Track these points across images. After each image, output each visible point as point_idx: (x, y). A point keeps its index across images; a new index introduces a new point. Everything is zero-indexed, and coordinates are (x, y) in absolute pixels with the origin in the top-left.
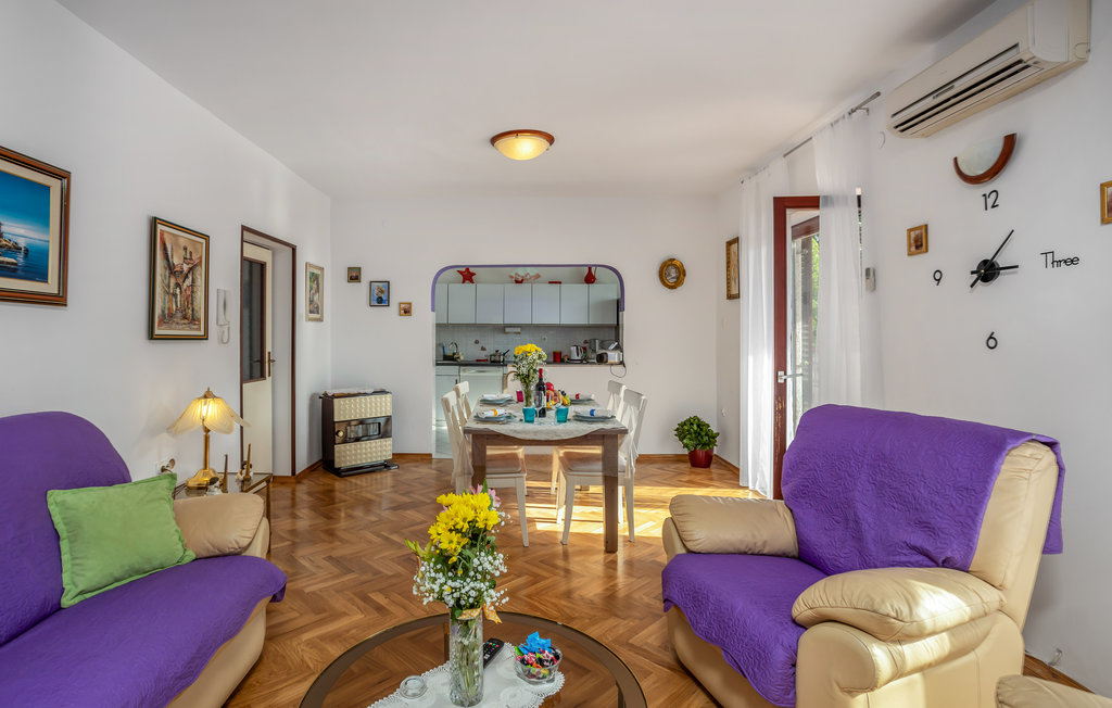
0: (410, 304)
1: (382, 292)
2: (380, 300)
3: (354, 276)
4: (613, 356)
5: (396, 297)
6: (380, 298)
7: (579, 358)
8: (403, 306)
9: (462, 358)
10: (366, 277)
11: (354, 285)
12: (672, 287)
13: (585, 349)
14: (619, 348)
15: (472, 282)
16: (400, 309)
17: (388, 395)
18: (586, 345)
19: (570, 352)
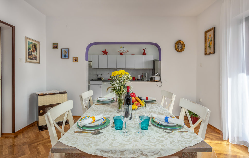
0: (77, 58)
1: (66, 53)
2: (65, 56)
3: (55, 46)
4: (157, 78)
5: (72, 55)
6: (65, 55)
7: (141, 79)
8: (74, 58)
9: (103, 79)
10: (60, 47)
11: (55, 50)
12: (180, 51)
13: (142, 76)
14: (159, 75)
15: (106, 54)
16: (73, 59)
17: (66, 94)
18: (143, 75)
19: (138, 77)
